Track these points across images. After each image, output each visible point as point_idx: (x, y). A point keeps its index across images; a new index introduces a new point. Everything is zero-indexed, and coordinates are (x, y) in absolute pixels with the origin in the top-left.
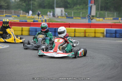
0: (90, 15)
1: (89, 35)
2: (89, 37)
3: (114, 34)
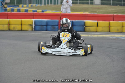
0: (3, 2)
1: (14, 28)
2: (15, 30)
3: (45, 27)
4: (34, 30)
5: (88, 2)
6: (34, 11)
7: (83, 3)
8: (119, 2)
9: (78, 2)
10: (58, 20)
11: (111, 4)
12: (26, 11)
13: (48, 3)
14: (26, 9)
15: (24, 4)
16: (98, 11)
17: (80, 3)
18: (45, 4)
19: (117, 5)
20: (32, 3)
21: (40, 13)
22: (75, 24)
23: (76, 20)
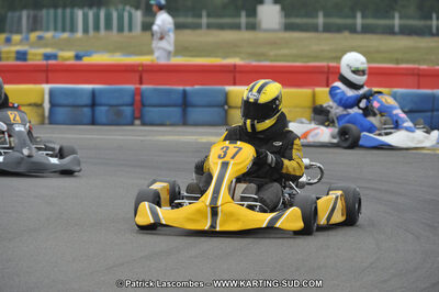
3: (87, 111)
4: (47, 121)
5: (236, 20)
6: (47, 57)
7: (221, 27)
8: (349, 21)
9: (204, 20)
10: (131, 87)
11: (321, 28)
12: (22, 56)
13: (97, 28)
14: (19, 48)
15: (11, 32)
16: (272, 53)
17: (209, 26)
18: (86, 30)
19: (339, 29)
20: (41, 29)
21: (68, 62)
22: (193, 99)
23: (197, 87)
